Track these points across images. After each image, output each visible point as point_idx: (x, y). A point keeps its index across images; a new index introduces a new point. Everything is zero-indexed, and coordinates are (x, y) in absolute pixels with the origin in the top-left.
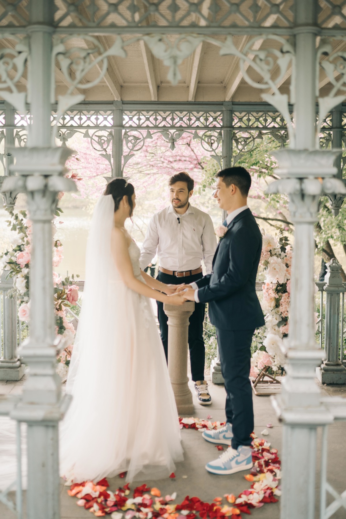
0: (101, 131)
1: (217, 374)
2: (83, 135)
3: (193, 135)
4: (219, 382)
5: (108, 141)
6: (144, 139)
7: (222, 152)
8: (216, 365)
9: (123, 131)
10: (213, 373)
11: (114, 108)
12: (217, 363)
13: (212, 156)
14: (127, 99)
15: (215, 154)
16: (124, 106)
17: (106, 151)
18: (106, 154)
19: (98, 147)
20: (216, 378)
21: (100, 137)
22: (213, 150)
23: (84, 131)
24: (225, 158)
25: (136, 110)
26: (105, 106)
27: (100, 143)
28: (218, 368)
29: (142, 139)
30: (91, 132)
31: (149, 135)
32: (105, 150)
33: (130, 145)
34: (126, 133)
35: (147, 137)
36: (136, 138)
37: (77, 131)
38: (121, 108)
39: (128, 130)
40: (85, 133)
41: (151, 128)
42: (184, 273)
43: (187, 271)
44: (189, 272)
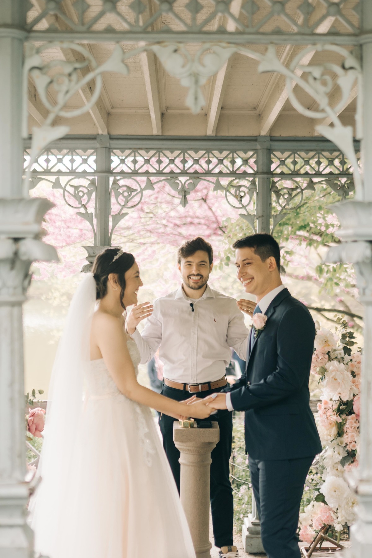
0: (79, 178)
1: (252, 538)
2: (52, 184)
3: (215, 185)
4: (255, 550)
5: (89, 194)
6: (142, 190)
7: (257, 210)
8: (251, 525)
9: (111, 179)
10: (247, 537)
11: (98, 145)
12: (252, 522)
13: (241, 215)
14: (116, 132)
15: (245, 213)
16: (112, 142)
17: (86, 208)
18: (87, 212)
19: (74, 202)
20: (252, 545)
21: (76, 188)
22: (244, 207)
23: (53, 178)
24: (260, 219)
25: (130, 149)
26: (85, 142)
27: (77, 197)
28: (253, 530)
29: (139, 190)
30: (63, 180)
31: (150, 185)
32: (84, 206)
33: (121, 199)
34: (115, 182)
35: (145, 188)
36: (130, 190)
37: (42, 179)
38: (108, 145)
39: (118, 178)
40: (54, 181)
41: (153, 174)
42: (200, 386)
43: (204, 383)
44: (207, 385)
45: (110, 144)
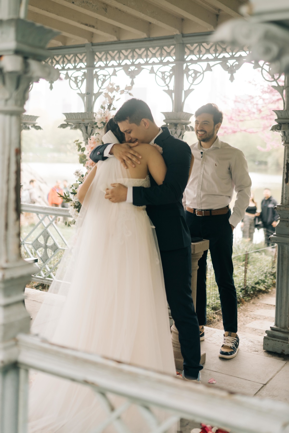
0: (165, 66)
1: (269, 339)
2: (149, 71)
3: (253, 65)
4: (271, 350)
5: (170, 76)
6: (204, 72)
7: (285, 82)
8: (269, 329)
9: (185, 65)
10: (265, 338)
11: (175, 42)
12: (271, 327)
13: (274, 87)
14: (187, 31)
15: (276, 85)
16: (184, 39)
17: (168, 87)
18: (169, 89)
19: (161, 82)
20: (268, 344)
21: (163, 73)
22: (275, 80)
23: (149, 67)
24: (286, 89)
25: (196, 43)
26: (167, 41)
27: (164, 79)
28: (270, 333)
29: (202, 72)
30: (156, 67)
31: (209, 68)
32: (167, 85)
33: (191, 79)
35: (206, 70)
36: (196, 72)
37: (143, 68)
38: (181, 42)
39: (188, 64)
40: (150, 69)
41: (211, 60)
42: (203, 211)
43: (207, 210)
44: (209, 211)
45: (182, 40)
